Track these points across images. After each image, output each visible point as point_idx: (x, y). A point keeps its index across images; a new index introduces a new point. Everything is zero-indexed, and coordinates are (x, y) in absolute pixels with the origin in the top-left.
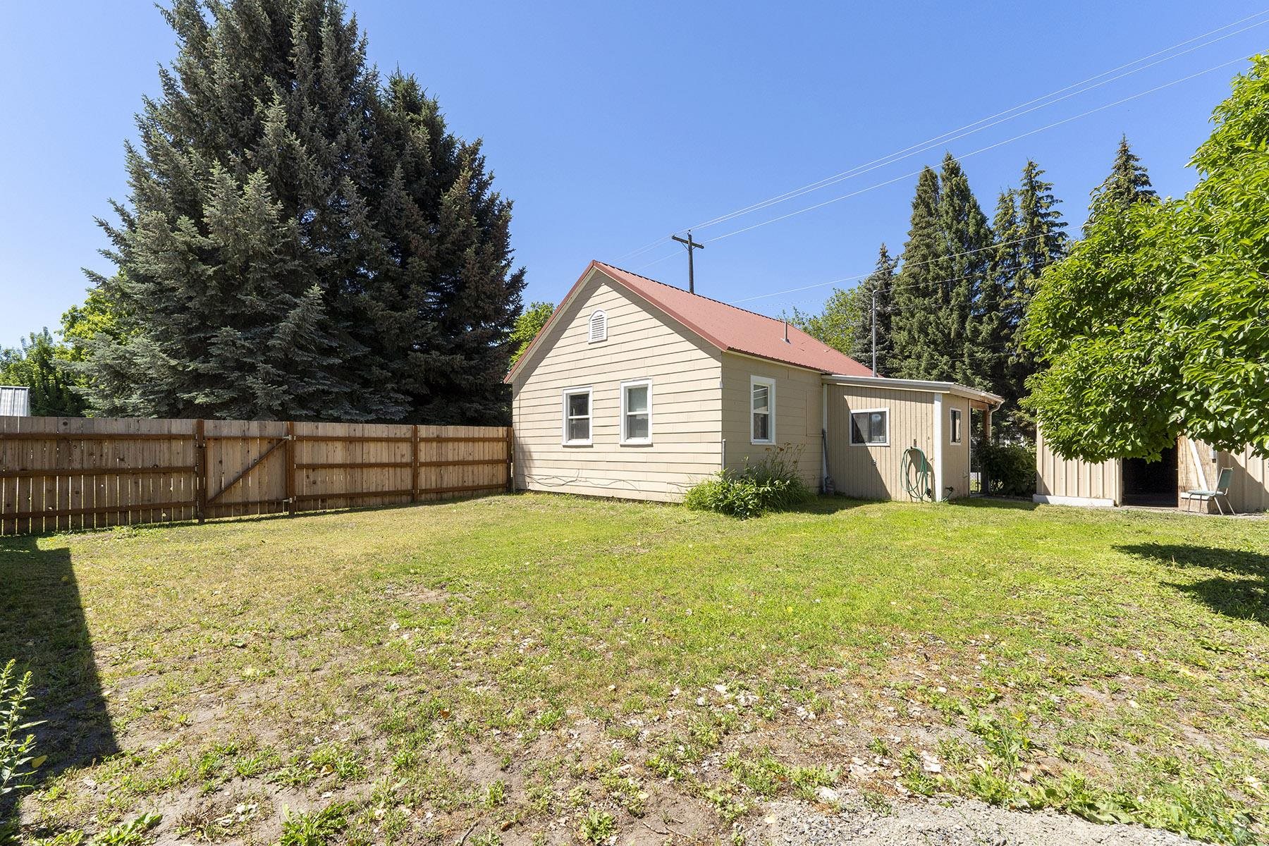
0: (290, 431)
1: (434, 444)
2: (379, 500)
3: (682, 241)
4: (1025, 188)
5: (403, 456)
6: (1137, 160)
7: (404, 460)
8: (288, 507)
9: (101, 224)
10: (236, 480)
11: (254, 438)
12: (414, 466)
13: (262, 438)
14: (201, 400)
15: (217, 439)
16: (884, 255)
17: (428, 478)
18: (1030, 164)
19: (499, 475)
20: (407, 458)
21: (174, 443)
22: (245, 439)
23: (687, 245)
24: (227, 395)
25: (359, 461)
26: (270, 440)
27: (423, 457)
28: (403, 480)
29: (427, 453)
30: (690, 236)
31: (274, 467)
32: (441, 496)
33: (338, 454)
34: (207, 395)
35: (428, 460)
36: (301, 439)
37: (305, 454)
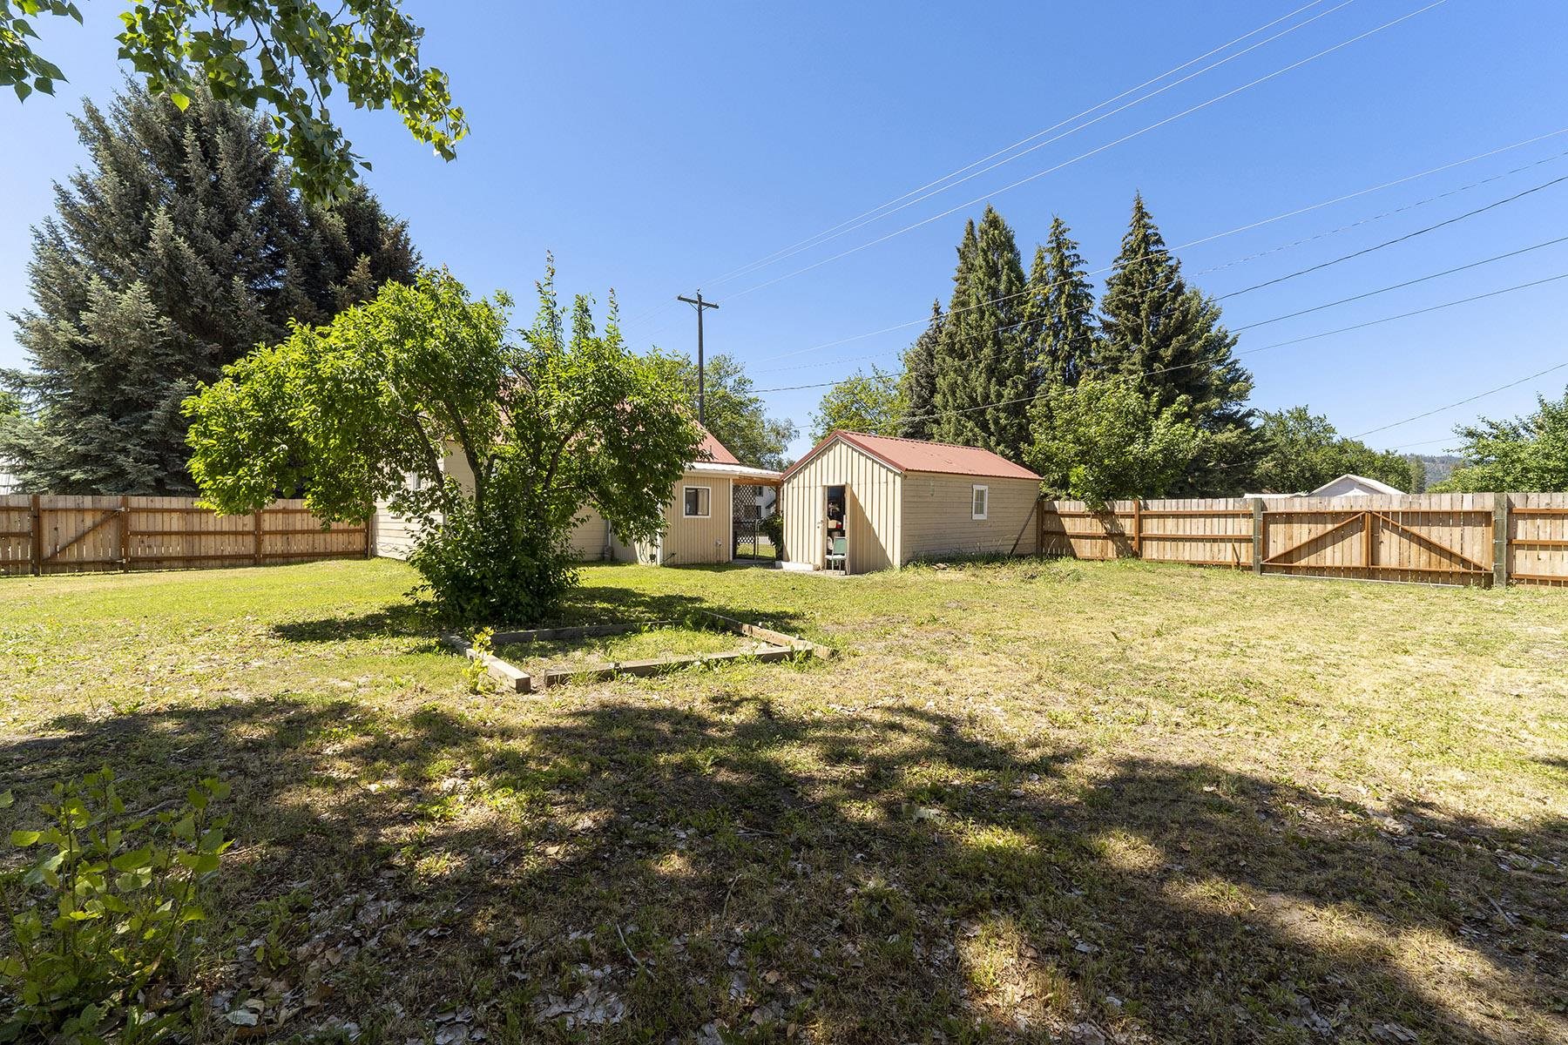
0: (125, 503)
1: (280, 515)
2: (218, 562)
3: (689, 301)
4: (1050, 245)
5: (244, 525)
6: (1150, 218)
7: (246, 529)
8: (122, 566)
9: (14, 318)
10: (70, 544)
11: (88, 510)
12: (258, 534)
13: (94, 510)
14: (79, 476)
15: (53, 511)
16: (937, 310)
17: (272, 545)
18: (1056, 220)
19: (358, 542)
20: (250, 527)
21: (12, 514)
22: (80, 510)
23: (697, 306)
24: (102, 472)
25: (197, 529)
26: (105, 511)
27: (266, 526)
28: (248, 546)
29: (268, 522)
30: (700, 297)
31: (110, 533)
32: (287, 559)
33: (175, 523)
34: (86, 472)
35: (273, 529)
36: (138, 510)
37: (140, 523)
